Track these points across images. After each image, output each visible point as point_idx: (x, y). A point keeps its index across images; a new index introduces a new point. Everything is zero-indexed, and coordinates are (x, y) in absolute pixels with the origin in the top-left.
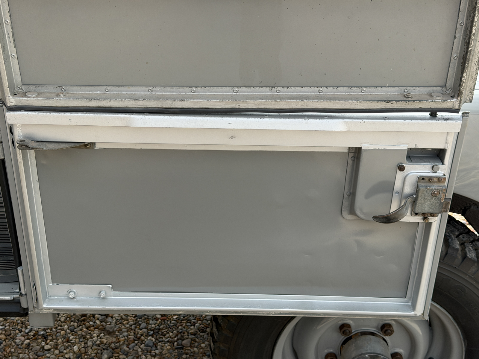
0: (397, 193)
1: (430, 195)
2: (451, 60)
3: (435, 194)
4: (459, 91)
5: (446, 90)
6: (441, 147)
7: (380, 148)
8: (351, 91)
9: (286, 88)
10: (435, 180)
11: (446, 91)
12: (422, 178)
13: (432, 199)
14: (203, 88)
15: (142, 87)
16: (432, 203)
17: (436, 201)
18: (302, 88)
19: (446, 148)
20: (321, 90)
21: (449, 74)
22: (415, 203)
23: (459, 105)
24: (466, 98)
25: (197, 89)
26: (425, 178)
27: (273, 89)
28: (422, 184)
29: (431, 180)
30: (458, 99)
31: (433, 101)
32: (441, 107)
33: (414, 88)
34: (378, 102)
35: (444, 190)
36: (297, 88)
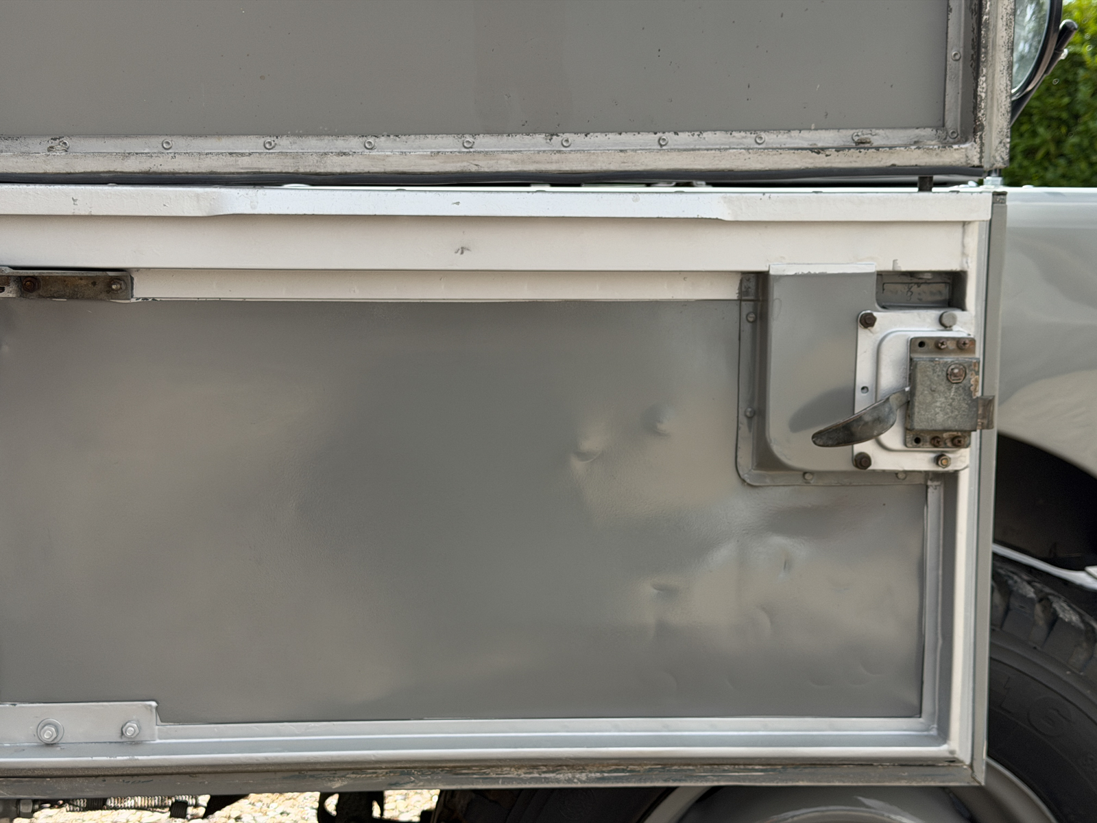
0: (865, 390)
1: (943, 380)
2: (948, 63)
3: (955, 375)
4: (975, 121)
5: (947, 136)
6: (954, 266)
7: (812, 272)
8: (732, 140)
9: (584, 135)
10: (952, 346)
11: (945, 139)
12: (919, 341)
13: (950, 390)
14: (392, 137)
15: (249, 137)
16: (951, 401)
17: (960, 395)
18: (620, 134)
19: (965, 268)
20: (664, 140)
21: (947, 97)
22: (910, 407)
23: (979, 156)
25: (377, 140)
26: (926, 341)
27: (555, 137)
28: (922, 357)
29: (940, 345)
30: (975, 141)
31: (919, 148)
32: (941, 164)
33: (873, 130)
34: (796, 151)
35: (975, 366)
36: (611, 136)
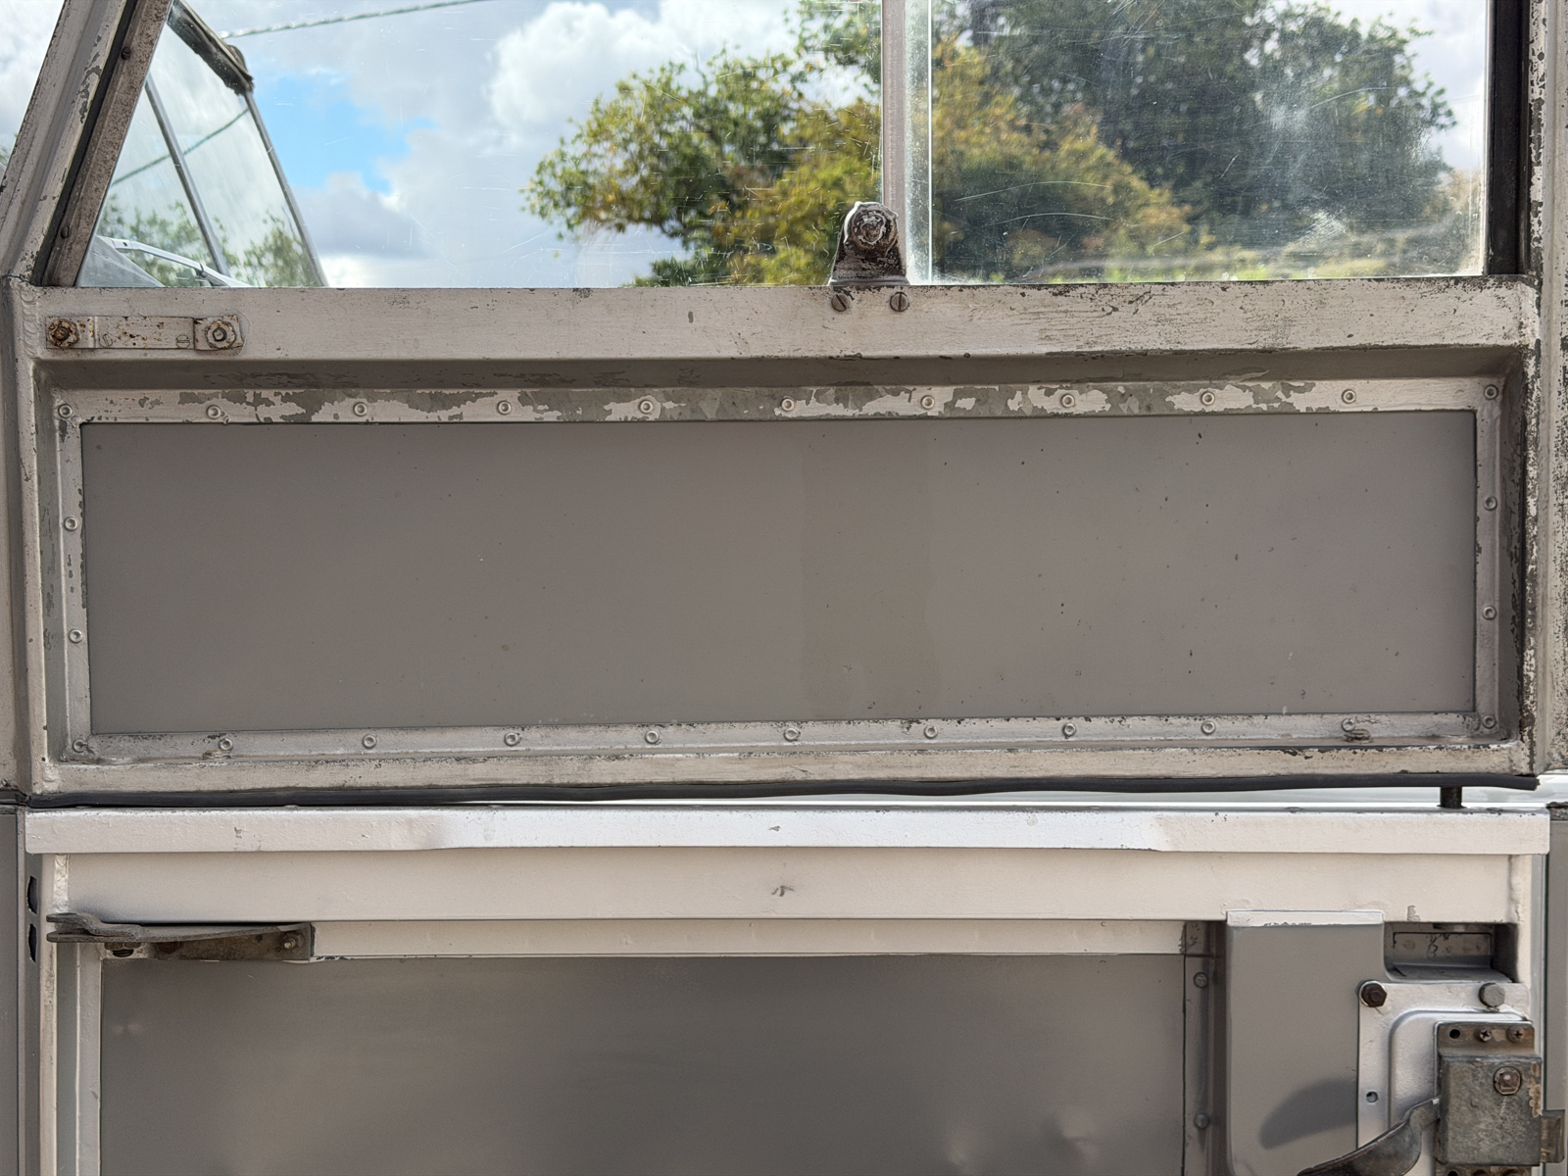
0: (1373, 1098)
1: (1488, 1091)
2: (1478, 622)
3: (1506, 1084)
4: (1521, 710)
5: (1479, 725)
6: (1499, 917)
7: (1290, 923)
8: (1167, 728)
9: (956, 721)
10: (1498, 1036)
11: (1478, 729)
12: (1451, 1029)
13: (1499, 1105)
14: (684, 726)
15: (484, 729)
16: (1501, 1121)
17: (1514, 1113)
18: (1008, 720)
19: (1516, 921)
20: (1070, 728)
21: (1477, 669)
22: (1440, 1128)
23: (1528, 759)
24: (1550, 754)
25: (663, 730)
26: (1461, 1028)
27: (914, 725)
28: (1455, 1053)
29: (1482, 1036)
30: (1522, 739)
31: (1440, 748)
32: (1474, 770)
33: (1372, 716)
34: (1261, 752)
35: (1534, 1070)
36: (993, 722)
